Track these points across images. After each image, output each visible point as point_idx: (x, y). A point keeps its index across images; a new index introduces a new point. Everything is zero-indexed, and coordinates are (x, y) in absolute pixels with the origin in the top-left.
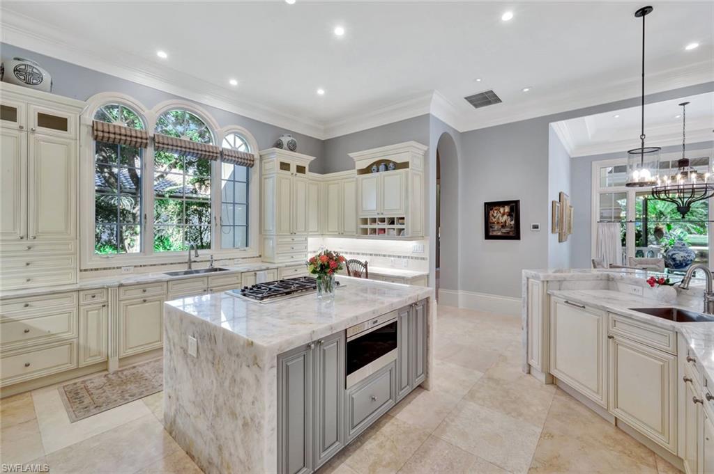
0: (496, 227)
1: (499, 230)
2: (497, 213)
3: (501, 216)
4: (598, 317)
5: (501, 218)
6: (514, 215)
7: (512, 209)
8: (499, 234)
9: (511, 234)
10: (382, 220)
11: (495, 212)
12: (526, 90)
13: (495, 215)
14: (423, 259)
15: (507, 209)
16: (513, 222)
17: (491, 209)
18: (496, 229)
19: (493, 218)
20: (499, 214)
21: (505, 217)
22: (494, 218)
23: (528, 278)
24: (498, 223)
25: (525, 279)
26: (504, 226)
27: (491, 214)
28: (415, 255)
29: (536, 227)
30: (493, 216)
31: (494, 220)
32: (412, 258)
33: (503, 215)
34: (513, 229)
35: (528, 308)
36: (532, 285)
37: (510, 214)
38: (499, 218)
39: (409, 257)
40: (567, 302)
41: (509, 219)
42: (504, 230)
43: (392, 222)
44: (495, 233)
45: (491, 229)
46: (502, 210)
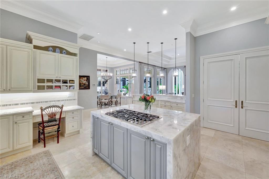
0: (82, 85)
1: (83, 86)
2: (82, 80)
3: (84, 81)
6: (88, 81)
10: (59, 81)
11: (82, 79)
12: (99, 42)
14: (75, 99)
15: (86, 78)
17: (80, 78)
20: (83, 80)
21: (85, 81)
22: (81, 81)
24: (83, 83)
28: (69, 99)
29: (94, 85)
32: (68, 100)
33: (84, 80)
34: (87, 86)
38: (83, 82)
39: (66, 100)
42: (85, 86)
43: (65, 82)
46: (84, 79)
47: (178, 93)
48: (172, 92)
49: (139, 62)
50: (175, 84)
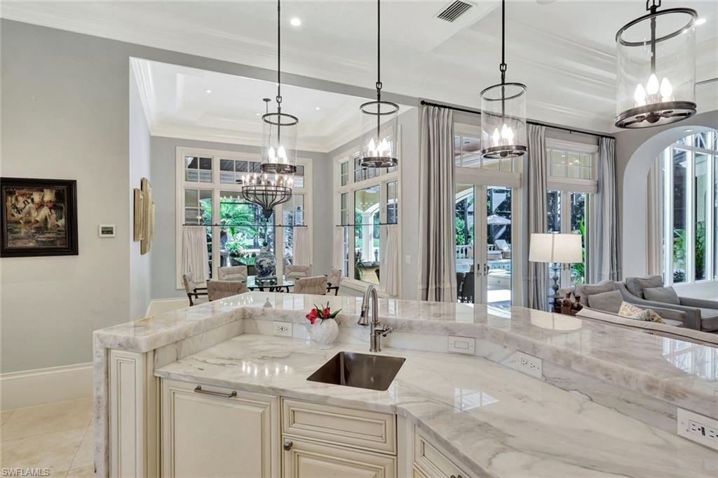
0: (23, 231)
1: (29, 237)
4: (261, 410)
5: (34, 214)
6: (65, 209)
7: (59, 196)
8: (31, 245)
9: (58, 245)
11: (21, 199)
13: (20, 205)
15: (49, 196)
16: (62, 222)
17: (11, 194)
18: (22, 234)
19: (14, 212)
21: (45, 211)
22: (19, 211)
23: (108, 351)
24: (28, 222)
25: (102, 352)
26: (42, 227)
27: (9, 204)
29: (107, 231)
30: (15, 207)
31: (17, 216)
33: (41, 205)
34: (63, 234)
35: (108, 420)
36: (119, 364)
37: (54, 206)
38: (29, 213)
40: (198, 389)
41: (54, 216)
42: (42, 238)
44: (19, 244)
45: (10, 236)
46: (37, 197)
47: (699, 274)
48: (654, 274)
49: (423, 103)
50: (679, 222)
